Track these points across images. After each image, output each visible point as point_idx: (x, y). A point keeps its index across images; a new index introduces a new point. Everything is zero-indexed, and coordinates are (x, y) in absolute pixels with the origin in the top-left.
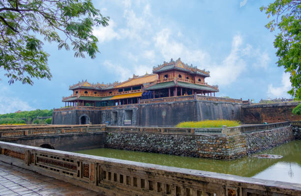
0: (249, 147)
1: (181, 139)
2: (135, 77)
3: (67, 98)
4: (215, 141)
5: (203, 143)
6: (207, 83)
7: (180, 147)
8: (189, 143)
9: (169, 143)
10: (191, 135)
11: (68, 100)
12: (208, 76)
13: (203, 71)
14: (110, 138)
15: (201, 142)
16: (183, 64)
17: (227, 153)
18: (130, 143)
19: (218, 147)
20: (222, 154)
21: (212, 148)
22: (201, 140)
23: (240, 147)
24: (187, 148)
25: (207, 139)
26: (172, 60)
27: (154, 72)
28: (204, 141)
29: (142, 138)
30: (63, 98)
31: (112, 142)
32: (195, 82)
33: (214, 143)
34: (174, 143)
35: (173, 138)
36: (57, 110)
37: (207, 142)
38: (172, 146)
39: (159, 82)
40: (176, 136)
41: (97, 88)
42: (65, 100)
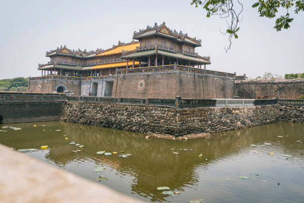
0: (210, 122)
1: (134, 110)
2: (120, 45)
3: (44, 66)
4: (166, 113)
6: (197, 54)
8: (142, 115)
10: (145, 106)
11: (44, 68)
12: (200, 45)
13: (194, 40)
14: (68, 108)
15: (153, 114)
16: (168, 29)
17: (176, 126)
18: (86, 114)
19: (169, 120)
20: (172, 127)
21: (163, 121)
22: (153, 112)
23: (196, 121)
24: (139, 120)
25: (159, 111)
26: (156, 24)
27: (134, 38)
29: (98, 109)
30: (39, 65)
31: (70, 112)
32: (182, 52)
33: (165, 115)
35: (127, 109)
36: (33, 79)
37: (159, 114)
38: (126, 118)
39: (139, 50)
40: (131, 107)
41: (77, 56)
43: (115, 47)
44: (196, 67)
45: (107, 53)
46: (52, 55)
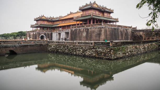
0: (127, 54)
1: (86, 49)
2: (71, 13)
3: (33, 25)
4: (105, 50)
5: (98, 51)
6: (112, 17)
7: (86, 53)
8: (91, 51)
9: (80, 51)
10: (92, 46)
11: (33, 26)
12: (113, 12)
13: (110, 10)
14: (49, 47)
15: (98, 50)
16: (97, 5)
17: (111, 57)
18: (59, 50)
19: (107, 54)
20: (108, 57)
21: (103, 54)
22: (97, 49)
23: (121, 54)
24: (89, 53)
25: (101, 49)
26: (90, 2)
27: (80, 10)
28: (99, 50)
29: (66, 48)
30: (31, 25)
31: (50, 50)
32: (104, 16)
33: (104, 51)
34: (83, 51)
35: (82, 48)
36: (28, 32)
37: (101, 51)
38: (82, 52)
40: (84, 47)
41: (50, 20)
42: (32, 26)
43: (68, 15)
44: (111, 23)
45: (64, 18)
46: (37, 20)
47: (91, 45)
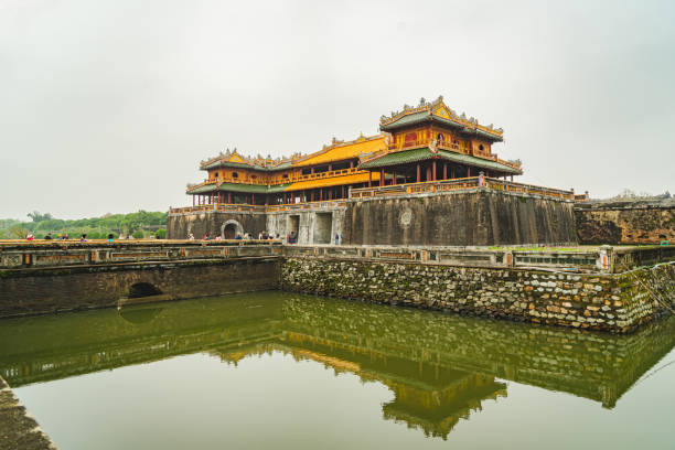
2: (337, 144)
3: (197, 187)
4: (579, 285)
5: (541, 290)
6: (496, 156)
7: (476, 299)
8: (501, 289)
9: (442, 287)
10: (504, 269)
11: (197, 190)
12: (500, 140)
13: (489, 129)
14: (291, 271)
15: (535, 287)
16: (447, 110)
17: (615, 319)
18: (340, 285)
19: (590, 303)
20: (600, 320)
21: (568, 305)
22: (535, 283)
24: (494, 300)
25: (554, 281)
26: (423, 100)
28: (544, 284)
30: (189, 186)
31: (296, 280)
32: (471, 151)
33: (575, 292)
34: (458, 288)
35: (453, 274)
36: (178, 210)
37: (554, 289)
38: (452, 295)
39: (393, 151)
40: (463, 270)
41: (257, 167)
42: (192, 191)
43: (326, 150)
46: (213, 169)
47: (499, 265)
